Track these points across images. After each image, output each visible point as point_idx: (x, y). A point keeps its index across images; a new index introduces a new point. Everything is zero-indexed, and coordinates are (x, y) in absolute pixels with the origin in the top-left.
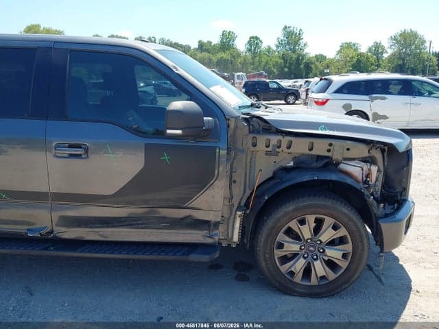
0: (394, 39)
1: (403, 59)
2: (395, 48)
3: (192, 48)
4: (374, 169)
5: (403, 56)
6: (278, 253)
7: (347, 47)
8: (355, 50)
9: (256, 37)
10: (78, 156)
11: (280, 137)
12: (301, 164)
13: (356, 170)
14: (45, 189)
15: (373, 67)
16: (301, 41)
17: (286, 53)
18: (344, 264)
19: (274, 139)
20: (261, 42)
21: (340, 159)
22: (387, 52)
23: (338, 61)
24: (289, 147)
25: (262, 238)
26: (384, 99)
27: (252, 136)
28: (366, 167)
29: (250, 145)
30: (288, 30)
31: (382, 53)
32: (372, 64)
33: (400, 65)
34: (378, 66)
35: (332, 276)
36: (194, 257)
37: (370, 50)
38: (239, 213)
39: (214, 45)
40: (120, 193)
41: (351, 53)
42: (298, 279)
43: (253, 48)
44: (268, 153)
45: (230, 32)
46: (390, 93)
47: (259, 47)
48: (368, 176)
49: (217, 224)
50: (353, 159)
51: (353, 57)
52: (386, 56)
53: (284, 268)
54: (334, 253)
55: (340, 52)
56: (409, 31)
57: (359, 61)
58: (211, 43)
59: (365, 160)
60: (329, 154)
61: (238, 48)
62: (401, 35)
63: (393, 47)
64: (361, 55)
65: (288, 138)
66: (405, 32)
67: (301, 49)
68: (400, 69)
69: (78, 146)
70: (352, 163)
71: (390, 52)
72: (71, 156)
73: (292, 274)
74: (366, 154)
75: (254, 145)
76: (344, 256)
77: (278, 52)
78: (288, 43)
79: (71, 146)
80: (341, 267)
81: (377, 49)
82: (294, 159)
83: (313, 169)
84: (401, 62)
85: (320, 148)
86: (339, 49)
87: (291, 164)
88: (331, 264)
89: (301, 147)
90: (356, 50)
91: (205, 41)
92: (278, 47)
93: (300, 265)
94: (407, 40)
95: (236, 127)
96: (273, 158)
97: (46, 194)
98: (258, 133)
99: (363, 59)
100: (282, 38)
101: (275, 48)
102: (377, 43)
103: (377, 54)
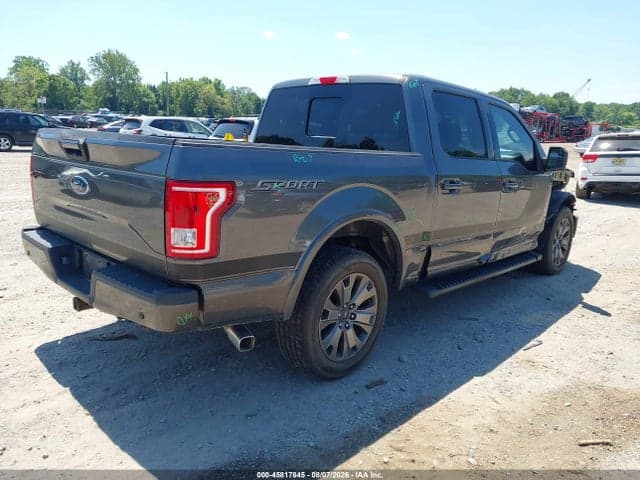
0: (96, 60)
1: (113, 91)
2: (100, 75)
5: (112, 87)
7: (27, 64)
22: (89, 79)
23: (15, 84)
31: (82, 79)
32: (72, 94)
33: (109, 99)
34: (80, 98)
37: (63, 71)
41: (36, 74)
51: (42, 81)
52: (89, 83)
55: (14, 70)
56: (115, 53)
57: (53, 88)
62: (104, 56)
63: (97, 72)
64: (51, 78)
66: (109, 53)
68: (112, 104)
71: (94, 78)
81: (75, 73)
84: (110, 95)
86: (12, 64)
90: (42, 69)
94: (114, 64)
99: (60, 86)
102: (73, 64)
103: (75, 80)
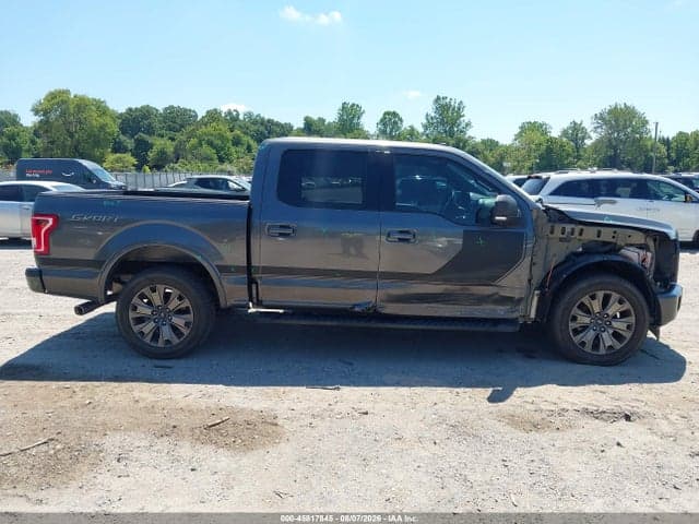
0: (600, 118)
1: (615, 148)
2: (602, 132)
3: (295, 128)
4: (649, 254)
5: (614, 143)
6: (572, 325)
7: (531, 129)
8: (542, 134)
9: (394, 113)
10: (407, 240)
11: (573, 226)
12: (589, 250)
13: (633, 255)
14: (374, 269)
15: (571, 159)
16: (462, 119)
17: (439, 137)
18: (628, 335)
19: (569, 227)
20: (401, 120)
21: (623, 244)
22: (590, 138)
23: (518, 149)
24: (581, 234)
25: (559, 312)
26: (614, 202)
27: (550, 224)
28: (642, 253)
29: (548, 232)
30: (442, 102)
31: (583, 138)
32: (568, 155)
33: (610, 157)
34: (579, 158)
35: (618, 346)
36: (502, 328)
37: (565, 133)
38: (536, 292)
39: (329, 124)
40: (439, 272)
41: (537, 137)
42: (588, 348)
43: (388, 130)
44: (561, 240)
45: (353, 105)
46: (619, 196)
47: (399, 128)
48: (644, 260)
49: (520, 300)
50: (631, 245)
51: (540, 144)
52: (588, 142)
53: (577, 339)
54: (620, 325)
55: (519, 136)
56: (623, 106)
57: (549, 150)
58: (324, 121)
59: (641, 247)
60: (614, 240)
61: (366, 129)
62: (610, 112)
63: (599, 130)
64: (551, 140)
65: (581, 227)
66: (616, 108)
67: (461, 132)
68: (611, 162)
69: (407, 232)
70: (631, 249)
71: (595, 136)
72: (400, 240)
73: (583, 344)
74: (643, 242)
75: (552, 232)
76: (629, 327)
77: (427, 135)
78: (442, 123)
79: (401, 232)
80: (625, 338)
81: (576, 133)
82: (583, 246)
83: (599, 253)
84: (611, 153)
85: (607, 235)
86: (518, 131)
87: (581, 250)
88: (617, 335)
89: (590, 234)
90: (545, 133)
91: (315, 118)
92: (426, 127)
93: (590, 336)
94: (621, 120)
95: (538, 217)
96: (566, 244)
97: (375, 272)
98: (555, 222)
99: (556, 148)
100: (433, 115)
101: (421, 130)
102: (575, 124)
103: (575, 140)
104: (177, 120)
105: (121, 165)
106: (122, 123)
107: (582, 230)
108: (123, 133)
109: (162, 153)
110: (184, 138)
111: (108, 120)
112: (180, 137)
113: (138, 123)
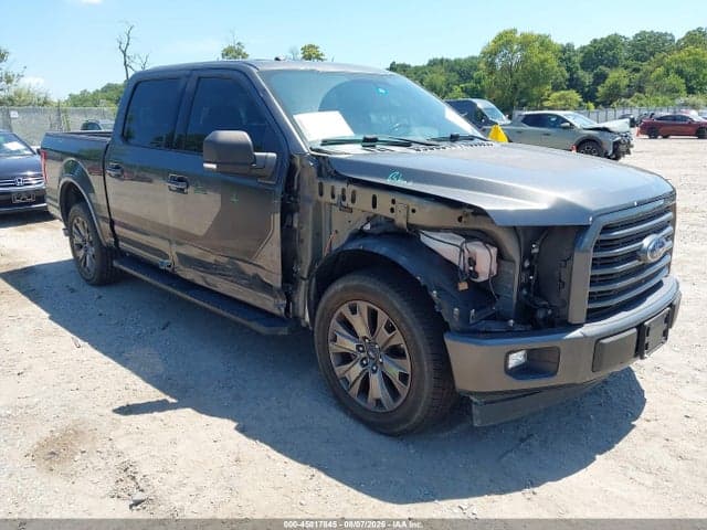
6: (333, 347)
10: (183, 190)
11: (343, 185)
13: (448, 247)
18: (402, 392)
19: (339, 186)
21: (405, 224)
24: (353, 200)
27: (318, 181)
29: (317, 193)
35: (390, 405)
42: (354, 391)
49: (281, 292)
53: (339, 371)
60: (391, 215)
72: (178, 190)
73: (348, 382)
79: (179, 180)
80: (399, 395)
85: (384, 205)
93: (355, 373)
95: (302, 167)
96: (347, 216)
98: (324, 177)
104: (648, 47)
105: (563, 102)
106: (584, 57)
107: (354, 192)
108: (583, 68)
109: (615, 86)
110: (650, 68)
111: (548, 55)
112: (645, 66)
113: (601, 55)
